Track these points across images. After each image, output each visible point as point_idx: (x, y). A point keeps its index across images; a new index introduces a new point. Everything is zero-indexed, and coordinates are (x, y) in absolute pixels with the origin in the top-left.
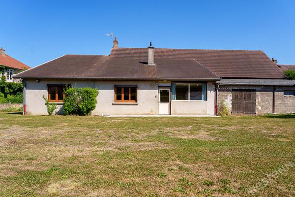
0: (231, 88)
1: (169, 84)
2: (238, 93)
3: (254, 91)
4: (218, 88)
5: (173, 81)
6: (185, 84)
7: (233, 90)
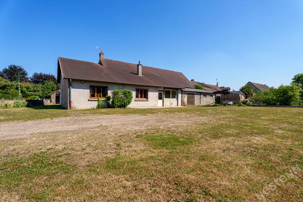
0: (187, 93)
1: (162, 90)
2: (189, 95)
3: (194, 94)
4: (183, 92)
5: (164, 88)
6: (169, 90)
7: (188, 94)
